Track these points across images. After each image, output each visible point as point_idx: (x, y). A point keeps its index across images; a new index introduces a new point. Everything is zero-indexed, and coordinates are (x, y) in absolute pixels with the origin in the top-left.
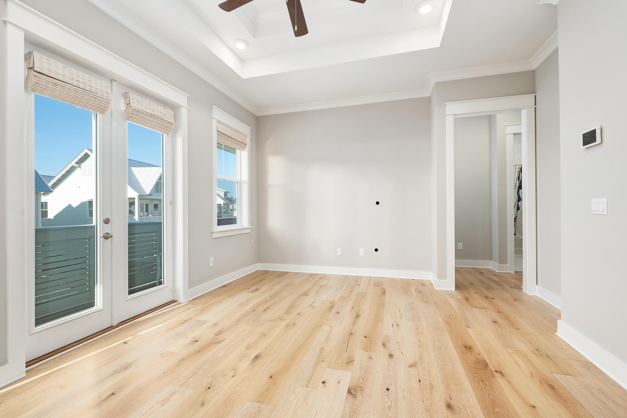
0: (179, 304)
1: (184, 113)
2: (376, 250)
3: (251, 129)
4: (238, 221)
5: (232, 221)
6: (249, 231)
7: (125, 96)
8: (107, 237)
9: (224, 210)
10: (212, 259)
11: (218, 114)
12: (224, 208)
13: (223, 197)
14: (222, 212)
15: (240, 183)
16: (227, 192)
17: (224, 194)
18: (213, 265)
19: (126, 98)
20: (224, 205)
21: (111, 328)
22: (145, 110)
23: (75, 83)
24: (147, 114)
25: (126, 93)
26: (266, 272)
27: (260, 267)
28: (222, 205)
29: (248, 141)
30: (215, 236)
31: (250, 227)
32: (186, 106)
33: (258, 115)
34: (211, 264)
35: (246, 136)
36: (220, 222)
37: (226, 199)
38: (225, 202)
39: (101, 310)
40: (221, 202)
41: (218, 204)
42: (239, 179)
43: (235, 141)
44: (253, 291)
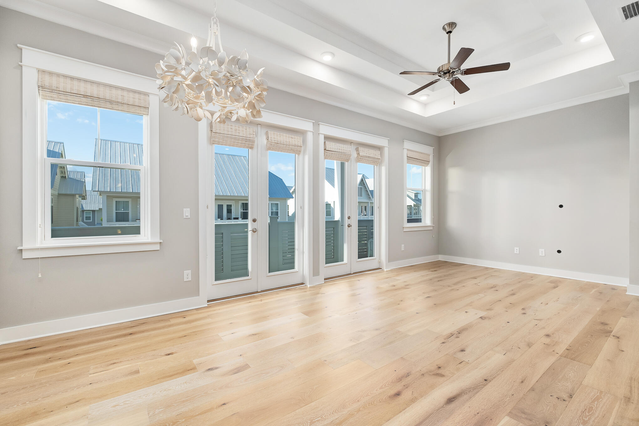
0: (382, 270)
1: (386, 151)
2: (559, 252)
3: (433, 149)
4: (423, 220)
5: (418, 220)
6: (431, 228)
7: (357, 150)
8: (349, 226)
9: (414, 211)
10: (403, 245)
11: (408, 145)
12: (415, 209)
13: (414, 198)
14: (413, 214)
15: (424, 191)
16: (417, 193)
17: (415, 195)
18: (404, 250)
19: (357, 151)
20: (414, 206)
21: (350, 274)
22: (366, 155)
23: (338, 151)
24: (367, 157)
25: (357, 148)
26: (445, 262)
27: (441, 258)
28: (413, 206)
29: (431, 158)
30: (405, 230)
31: (433, 225)
32: (387, 146)
33: (440, 135)
34: (403, 249)
35: (429, 155)
36: (409, 221)
37: (417, 200)
38: (415, 204)
39: (347, 264)
40: (412, 203)
41: (408, 206)
42: (424, 188)
43: (420, 161)
44: (432, 271)
